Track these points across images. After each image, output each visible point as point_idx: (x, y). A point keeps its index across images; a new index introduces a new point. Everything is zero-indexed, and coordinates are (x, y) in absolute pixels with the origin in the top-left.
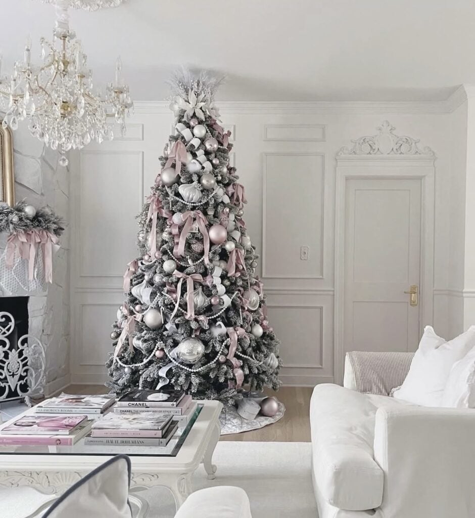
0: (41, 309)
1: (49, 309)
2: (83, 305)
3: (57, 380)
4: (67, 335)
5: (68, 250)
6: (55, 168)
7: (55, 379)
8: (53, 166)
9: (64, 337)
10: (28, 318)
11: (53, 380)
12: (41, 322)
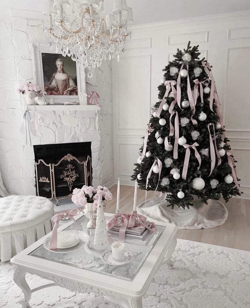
0: (97, 148)
1: (101, 147)
2: (120, 144)
3: (107, 183)
4: (112, 160)
5: (112, 115)
6: (103, 71)
7: (106, 183)
8: (102, 70)
9: (111, 161)
10: (91, 153)
11: (105, 183)
12: (98, 155)
